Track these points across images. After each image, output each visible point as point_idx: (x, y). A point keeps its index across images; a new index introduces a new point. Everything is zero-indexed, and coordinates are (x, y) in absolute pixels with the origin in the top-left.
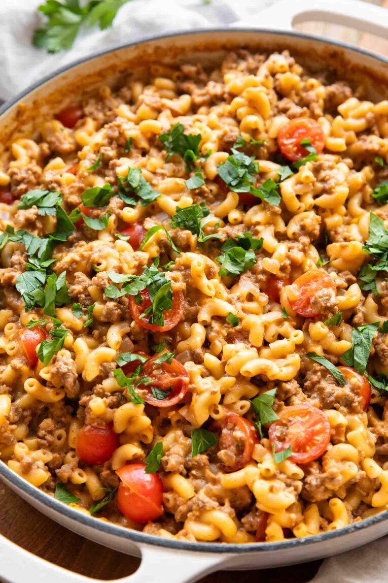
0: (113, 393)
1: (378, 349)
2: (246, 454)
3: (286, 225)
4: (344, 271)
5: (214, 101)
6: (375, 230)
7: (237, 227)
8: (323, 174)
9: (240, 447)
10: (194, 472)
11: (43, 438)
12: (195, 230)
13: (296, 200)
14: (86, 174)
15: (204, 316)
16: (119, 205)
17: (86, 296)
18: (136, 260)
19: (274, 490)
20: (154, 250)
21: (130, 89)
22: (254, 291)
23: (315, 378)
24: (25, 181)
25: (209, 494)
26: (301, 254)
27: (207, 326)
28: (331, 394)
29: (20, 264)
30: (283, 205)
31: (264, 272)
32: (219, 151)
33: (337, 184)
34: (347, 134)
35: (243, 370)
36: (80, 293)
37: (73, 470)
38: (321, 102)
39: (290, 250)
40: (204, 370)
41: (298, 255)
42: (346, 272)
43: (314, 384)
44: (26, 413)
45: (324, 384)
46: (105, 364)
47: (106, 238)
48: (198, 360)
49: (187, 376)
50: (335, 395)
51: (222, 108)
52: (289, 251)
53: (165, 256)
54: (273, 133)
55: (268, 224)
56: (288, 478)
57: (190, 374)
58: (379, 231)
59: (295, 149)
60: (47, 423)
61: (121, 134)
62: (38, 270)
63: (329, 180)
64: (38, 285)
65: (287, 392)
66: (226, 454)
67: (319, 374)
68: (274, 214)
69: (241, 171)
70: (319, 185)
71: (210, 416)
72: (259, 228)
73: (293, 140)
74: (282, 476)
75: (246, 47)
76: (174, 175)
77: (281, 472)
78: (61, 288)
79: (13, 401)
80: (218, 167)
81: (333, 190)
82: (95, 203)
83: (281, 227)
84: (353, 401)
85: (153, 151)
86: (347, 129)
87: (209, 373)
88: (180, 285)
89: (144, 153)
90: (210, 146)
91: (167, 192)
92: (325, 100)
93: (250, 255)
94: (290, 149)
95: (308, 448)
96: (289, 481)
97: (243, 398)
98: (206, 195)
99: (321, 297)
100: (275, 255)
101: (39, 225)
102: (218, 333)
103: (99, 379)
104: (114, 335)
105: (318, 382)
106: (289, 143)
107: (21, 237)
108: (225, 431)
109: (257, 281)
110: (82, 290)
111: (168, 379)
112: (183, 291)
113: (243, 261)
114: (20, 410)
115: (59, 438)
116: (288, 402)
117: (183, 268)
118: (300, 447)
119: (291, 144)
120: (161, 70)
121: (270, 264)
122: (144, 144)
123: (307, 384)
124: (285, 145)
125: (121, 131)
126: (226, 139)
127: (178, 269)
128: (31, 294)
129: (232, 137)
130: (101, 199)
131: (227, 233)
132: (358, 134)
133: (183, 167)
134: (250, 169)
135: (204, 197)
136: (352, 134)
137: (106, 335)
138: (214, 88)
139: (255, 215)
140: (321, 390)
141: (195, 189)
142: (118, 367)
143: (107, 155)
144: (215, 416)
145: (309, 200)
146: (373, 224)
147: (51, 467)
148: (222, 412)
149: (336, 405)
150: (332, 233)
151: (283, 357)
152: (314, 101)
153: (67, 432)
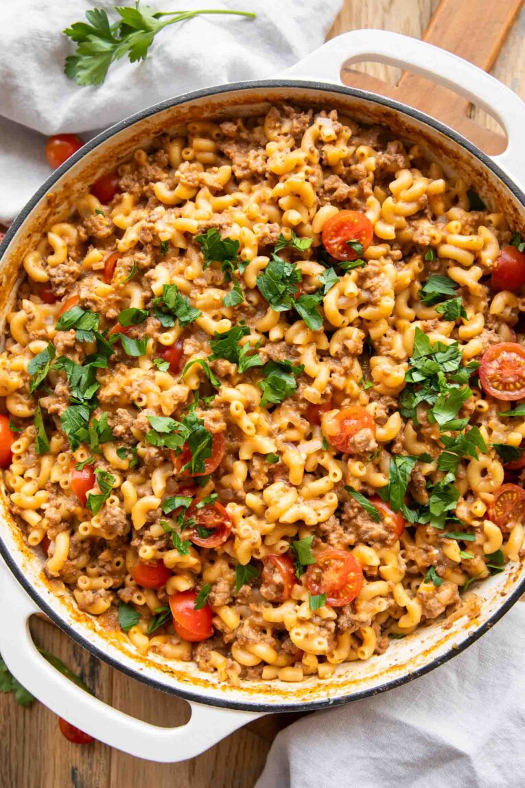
0: (161, 537)
1: (414, 479)
2: (285, 594)
3: (329, 341)
4: (386, 395)
5: (255, 178)
6: (419, 348)
7: (278, 347)
8: (368, 283)
9: (280, 588)
10: (239, 601)
11: (103, 567)
12: (234, 359)
13: (340, 315)
14: (122, 285)
15: (245, 454)
16: (157, 327)
17: (129, 435)
18: (175, 400)
19: (309, 636)
20: (194, 383)
21: (166, 152)
22: (296, 421)
23: (351, 513)
24: (63, 284)
25: (253, 626)
26: (343, 379)
27: (248, 462)
28: (366, 532)
29: (64, 395)
30: (326, 322)
31: (304, 400)
32: (259, 254)
33: (383, 295)
34: (398, 219)
35: (282, 520)
36: (123, 434)
37: (132, 594)
38: (371, 175)
39: (333, 375)
40: (246, 511)
41: (339, 381)
42: (388, 398)
43: (350, 519)
44: (86, 545)
45: (359, 521)
46: (151, 513)
47: (146, 365)
48: (240, 501)
49: (229, 521)
50: (370, 533)
51: (263, 190)
52: (331, 376)
53: (206, 390)
54: (317, 226)
55: (310, 343)
56: (323, 620)
57: (233, 519)
58: (424, 349)
59: (340, 248)
60: (104, 555)
61: (155, 237)
62: (82, 404)
63: (375, 290)
64: (82, 423)
65: (325, 531)
66: (267, 593)
67: (356, 510)
68: (316, 333)
69: (282, 288)
70: (365, 295)
71: (252, 557)
72: (300, 350)
73: (339, 239)
74: (317, 620)
75: (289, 101)
76: (213, 285)
77: (317, 615)
78: (104, 431)
79: (72, 534)
80: (258, 278)
81: (378, 303)
82: (132, 321)
83: (324, 344)
84: (386, 539)
85: (191, 252)
86: (397, 214)
87: (251, 512)
88: (220, 426)
89: (182, 253)
90: (248, 252)
91: (207, 308)
92: (374, 173)
93: (290, 381)
94: (334, 250)
95: (341, 595)
96: (323, 623)
97: (284, 538)
98: (246, 309)
99: (359, 443)
100: (317, 382)
101: (79, 349)
102: (258, 471)
103: (147, 526)
104: (158, 480)
105: (355, 517)
106: (334, 244)
107: (62, 365)
108: (266, 570)
109: (298, 409)
110: (124, 431)
111: (213, 520)
112: (223, 432)
113: (283, 390)
114: (79, 545)
115: (118, 564)
116: (325, 538)
117: (223, 405)
118: (335, 593)
119: (336, 243)
120: (199, 127)
121: (311, 393)
122: (181, 244)
123: (344, 517)
124: (329, 245)
125: (155, 233)
126: (266, 242)
127: (218, 407)
128: (76, 433)
129: (272, 238)
130: (139, 319)
131: (268, 355)
132: (409, 218)
133: (221, 277)
134: (291, 280)
135: (245, 312)
136: (402, 220)
137: (152, 472)
138: (254, 160)
139: (297, 335)
140: (357, 527)
141: (235, 306)
142: (163, 513)
143: (143, 264)
144: (256, 557)
145: (354, 314)
146: (418, 341)
147: (113, 590)
148: (263, 553)
149: (370, 543)
150: (377, 344)
151: (321, 496)
152: (363, 176)
153: (124, 558)
